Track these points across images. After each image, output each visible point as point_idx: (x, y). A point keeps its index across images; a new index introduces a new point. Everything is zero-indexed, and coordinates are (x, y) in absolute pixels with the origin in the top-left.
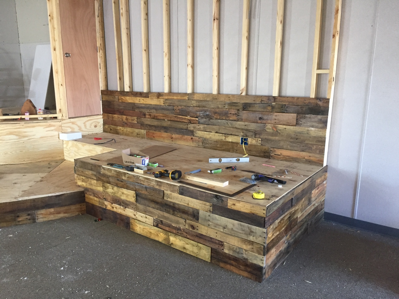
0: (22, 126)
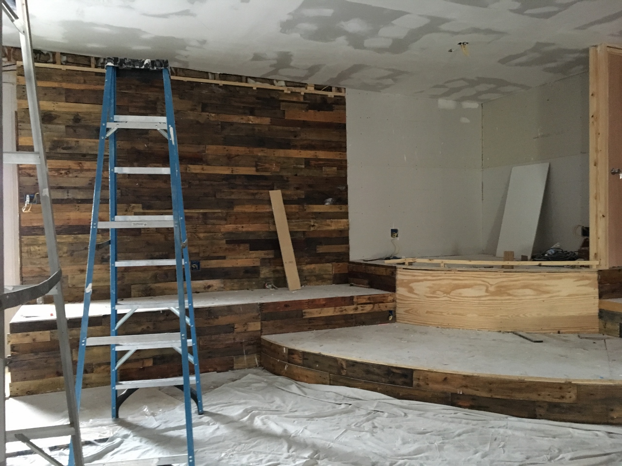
0: (543, 277)
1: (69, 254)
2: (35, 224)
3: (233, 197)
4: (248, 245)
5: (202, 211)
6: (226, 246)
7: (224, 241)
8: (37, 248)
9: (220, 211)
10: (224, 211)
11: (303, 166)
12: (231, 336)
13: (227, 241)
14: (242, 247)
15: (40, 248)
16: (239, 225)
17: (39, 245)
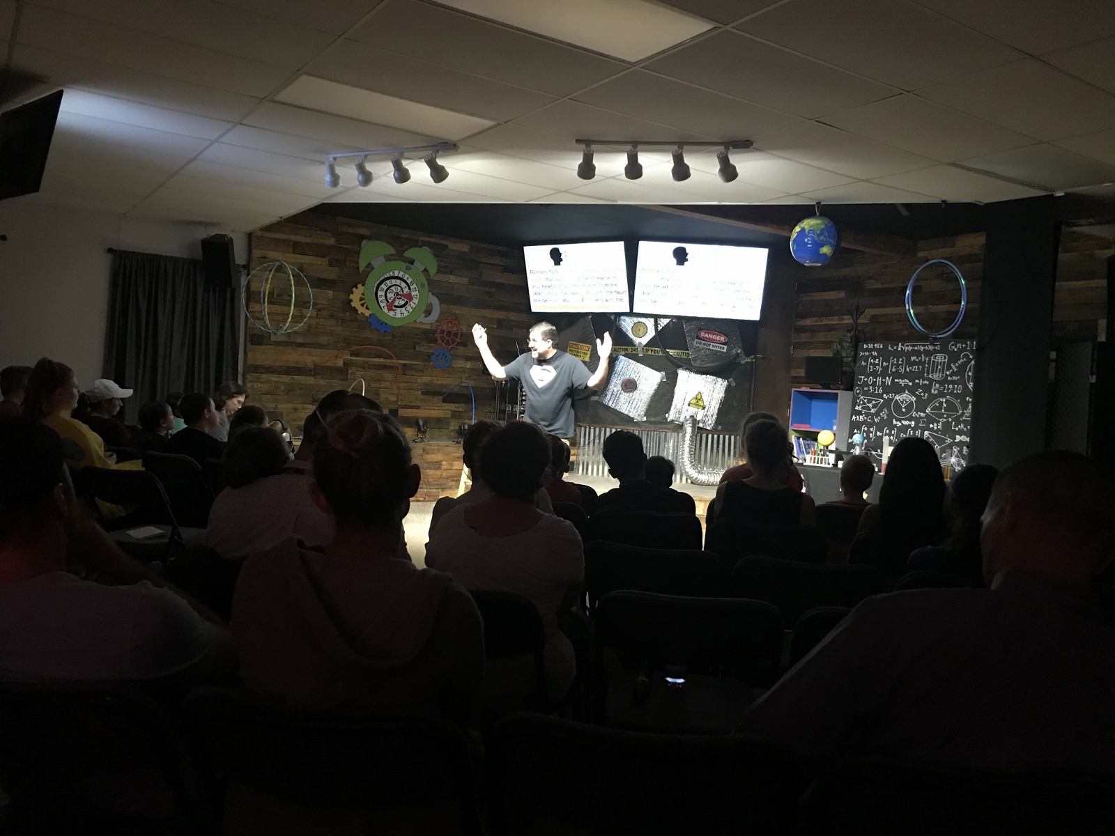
1: (286, 392)
2: (259, 363)
3: (431, 351)
4: (441, 397)
5: (402, 362)
6: (421, 397)
7: (420, 392)
8: (259, 385)
9: (418, 363)
10: (422, 364)
11: (495, 326)
12: (438, 472)
13: (422, 393)
14: (436, 398)
15: (262, 385)
16: (434, 378)
17: (261, 383)
